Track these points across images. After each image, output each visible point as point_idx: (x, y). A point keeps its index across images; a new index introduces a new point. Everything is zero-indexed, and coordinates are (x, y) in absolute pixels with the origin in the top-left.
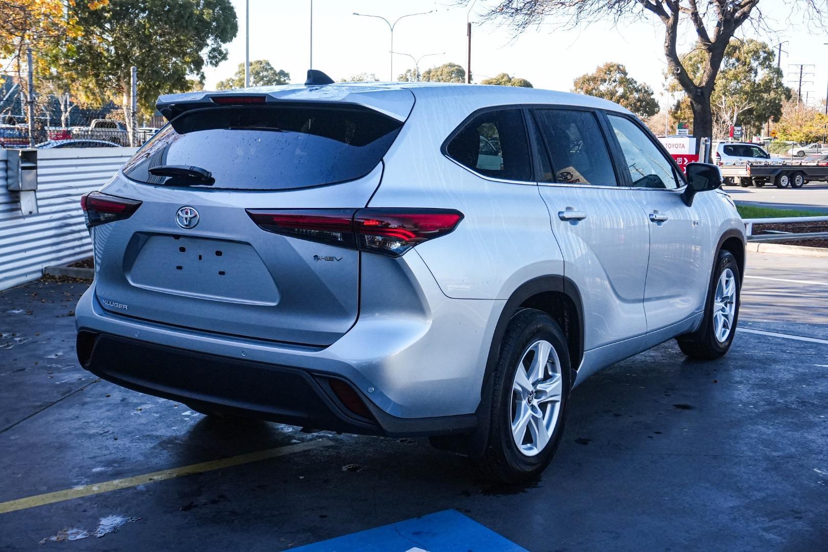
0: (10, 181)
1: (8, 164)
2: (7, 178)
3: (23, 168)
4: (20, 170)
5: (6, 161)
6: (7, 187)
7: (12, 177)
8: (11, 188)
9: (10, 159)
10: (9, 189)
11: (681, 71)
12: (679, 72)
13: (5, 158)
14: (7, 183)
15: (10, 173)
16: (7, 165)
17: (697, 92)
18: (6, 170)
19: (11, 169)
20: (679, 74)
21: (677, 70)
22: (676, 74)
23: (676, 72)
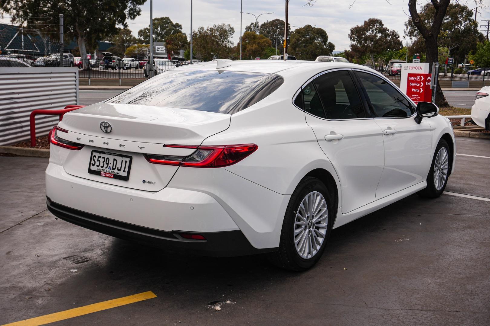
11: (419, 21)
12: (418, 21)
17: (429, 34)
20: (417, 23)
21: (417, 20)
22: (416, 22)
23: (416, 21)
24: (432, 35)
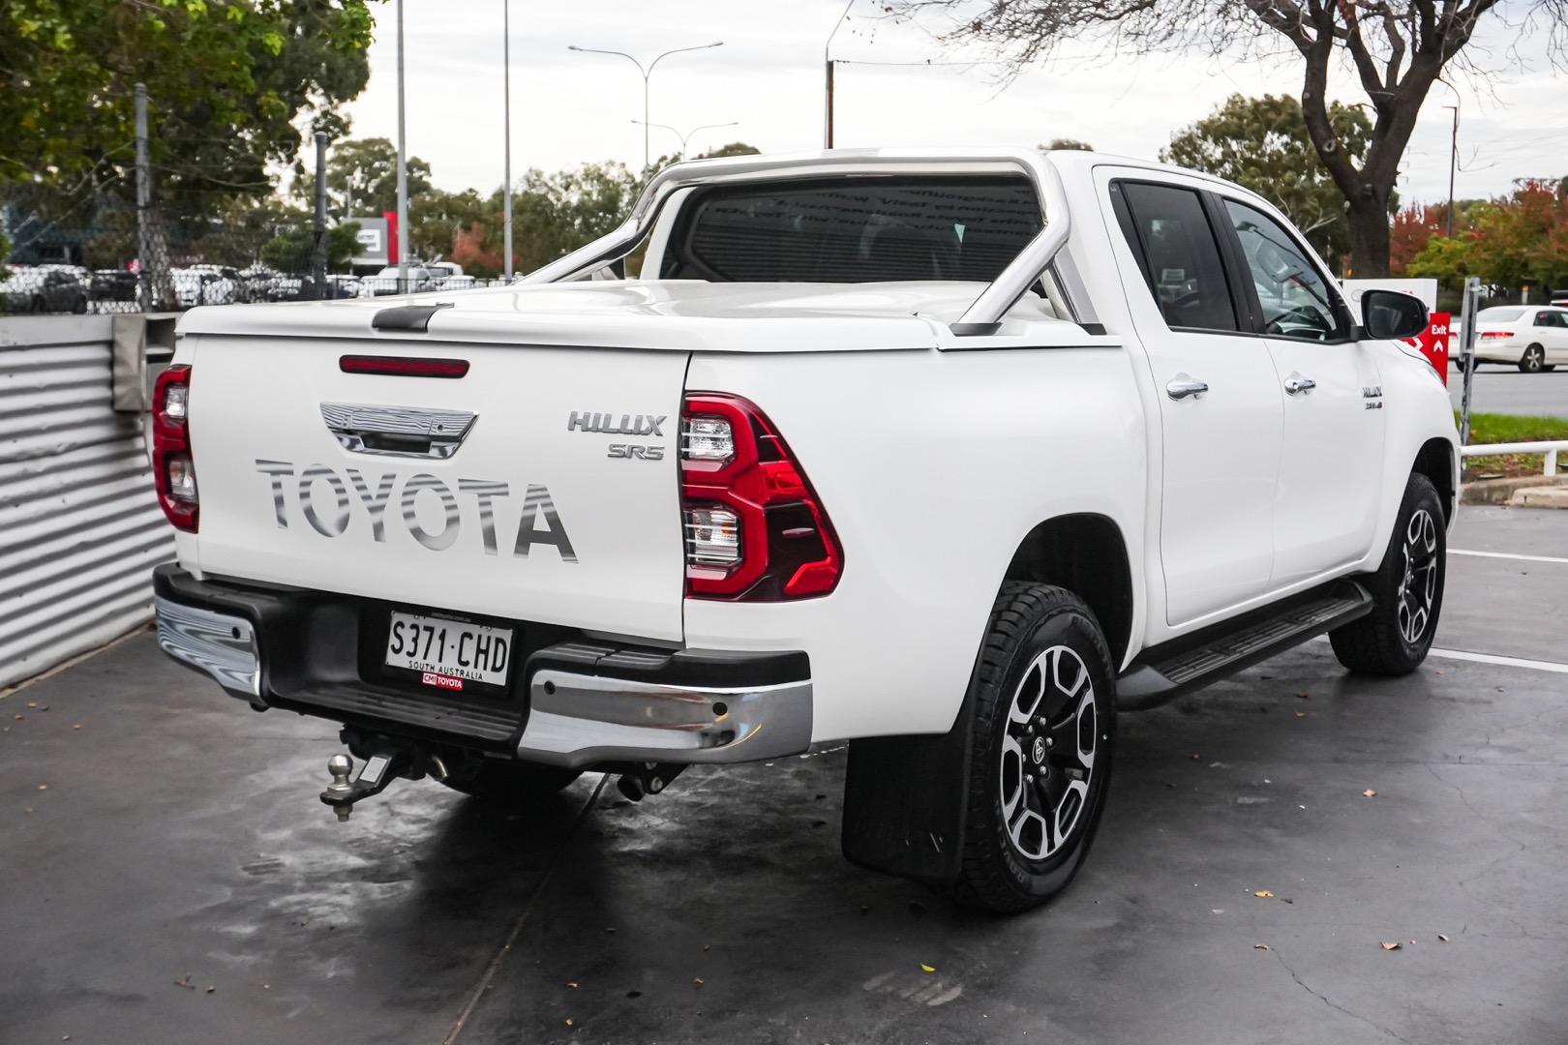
0: (119, 390)
1: (117, 351)
2: (111, 383)
3: (152, 359)
4: (144, 362)
5: (110, 344)
6: (111, 402)
7: (125, 380)
8: (120, 406)
9: (118, 337)
10: (118, 407)
11: (1336, 147)
12: (1332, 149)
13: (105, 336)
14: (113, 394)
15: (119, 371)
16: (112, 351)
17: (1364, 189)
18: (111, 363)
19: (124, 363)
20: (1331, 154)
21: (1329, 146)
22: (1326, 153)
23: (1326, 149)
24: (1373, 191)
